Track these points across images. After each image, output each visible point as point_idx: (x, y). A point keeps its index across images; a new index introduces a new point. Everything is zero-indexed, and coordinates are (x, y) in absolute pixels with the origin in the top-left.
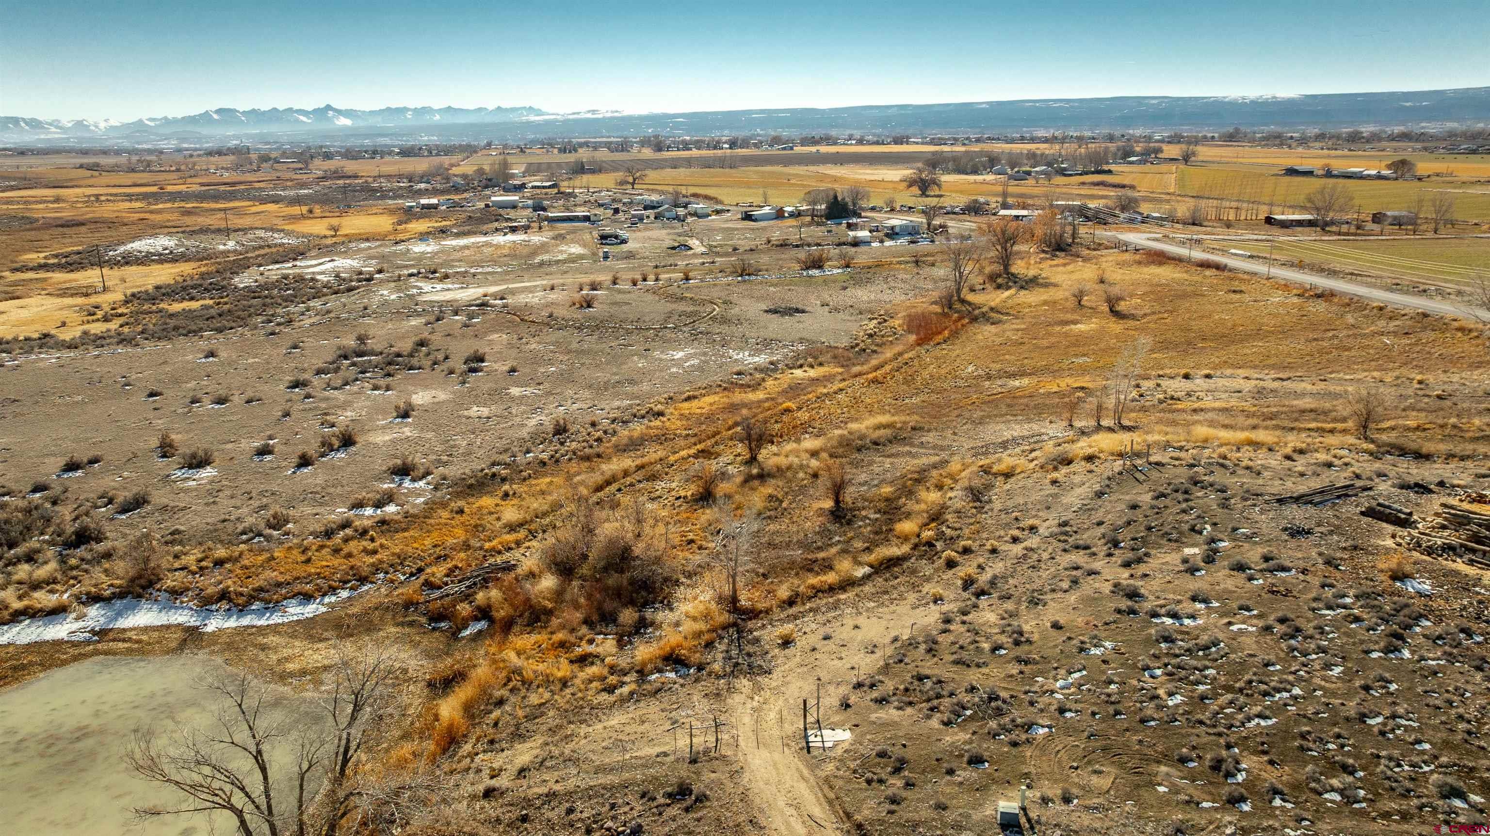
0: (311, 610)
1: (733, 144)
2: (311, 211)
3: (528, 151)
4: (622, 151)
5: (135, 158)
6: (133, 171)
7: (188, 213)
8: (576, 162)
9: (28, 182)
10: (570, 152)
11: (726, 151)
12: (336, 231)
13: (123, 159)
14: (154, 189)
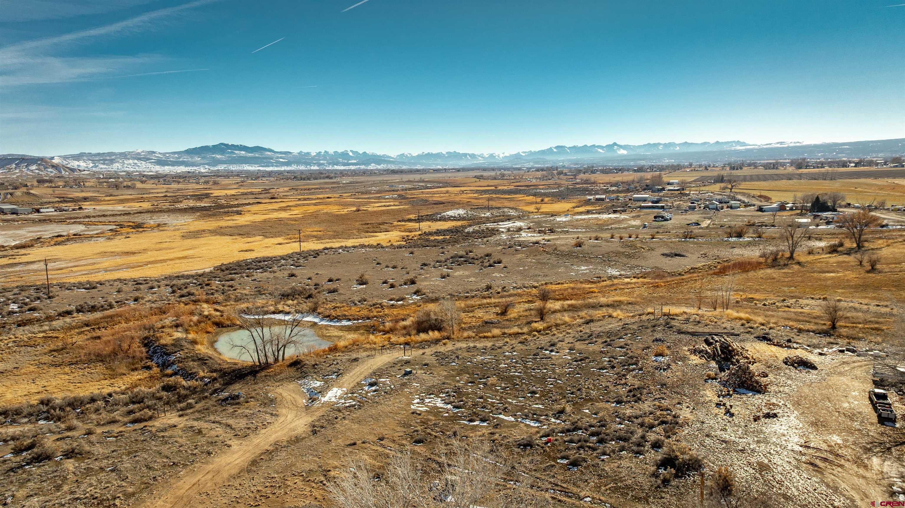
0: (350, 323)
1: (857, 164)
2: (542, 200)
3: (709, 169)
4: (773, 168)
5: (499, 173)
6: (495, 179)
7: (489, 200)
8: (719, 176)
9: (446, 184)
10: (737, 169)
11: (852, 168)
12: (538, 209)
13: (493, 174)
14: (493, 188)
